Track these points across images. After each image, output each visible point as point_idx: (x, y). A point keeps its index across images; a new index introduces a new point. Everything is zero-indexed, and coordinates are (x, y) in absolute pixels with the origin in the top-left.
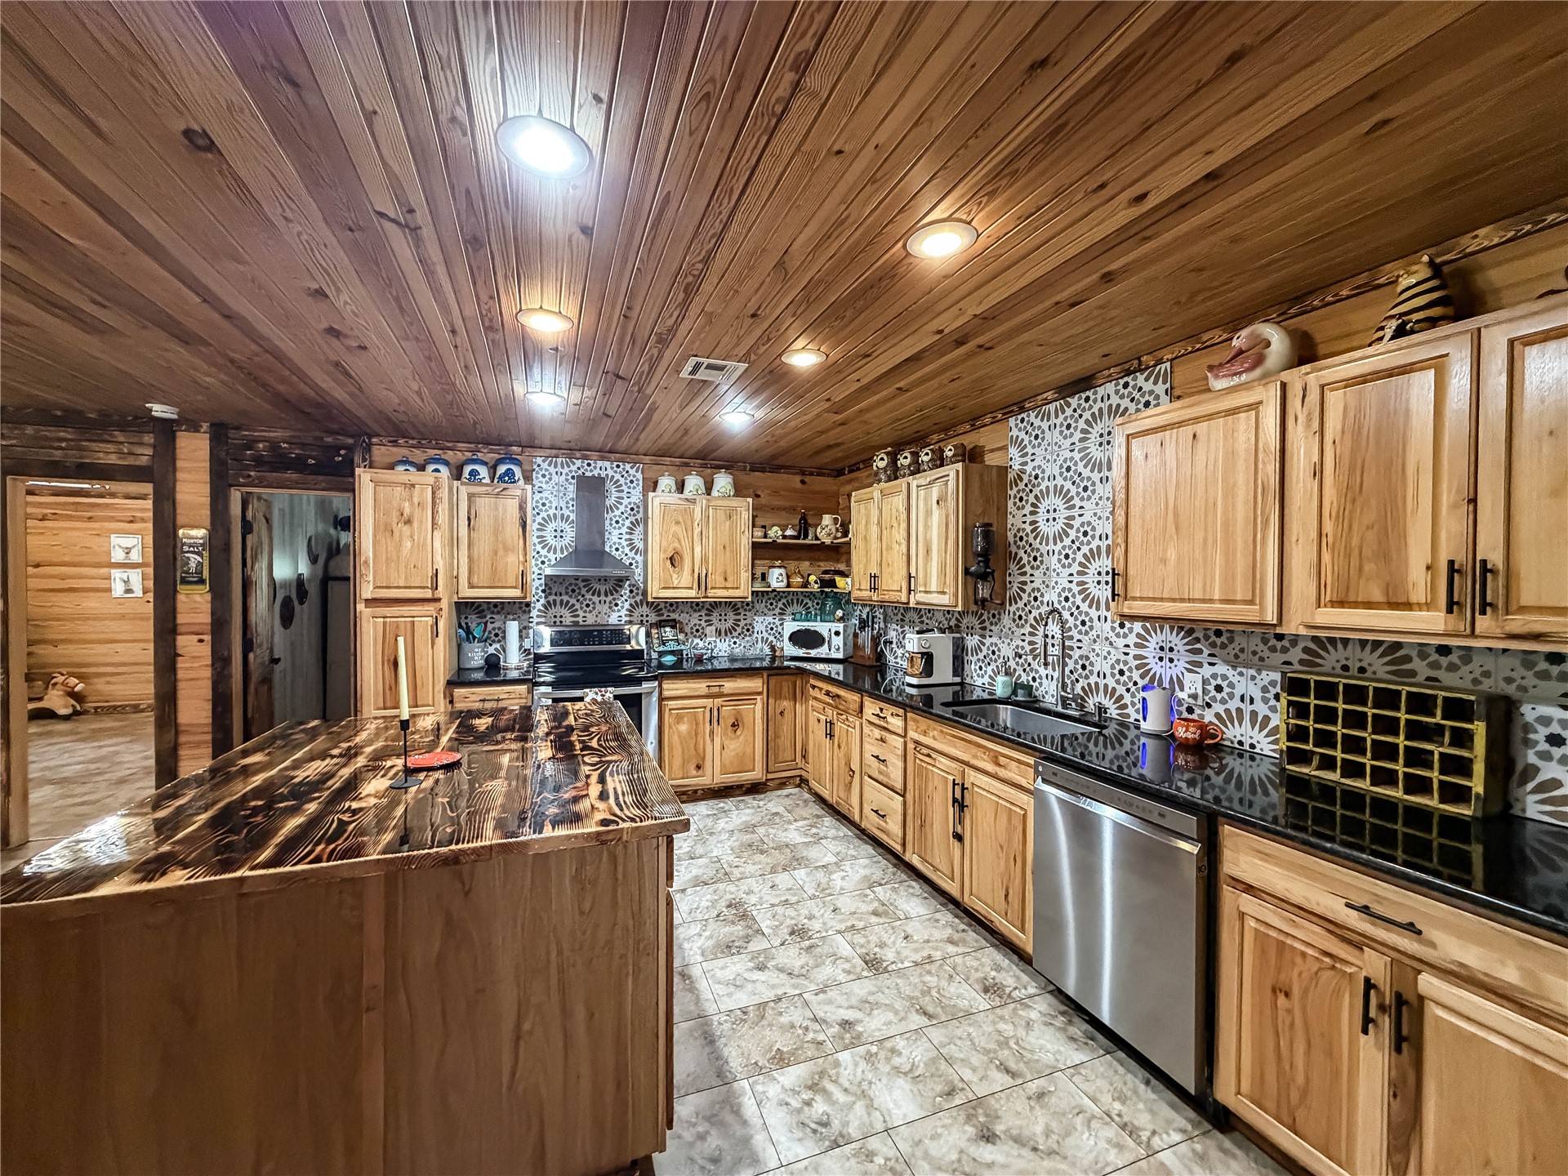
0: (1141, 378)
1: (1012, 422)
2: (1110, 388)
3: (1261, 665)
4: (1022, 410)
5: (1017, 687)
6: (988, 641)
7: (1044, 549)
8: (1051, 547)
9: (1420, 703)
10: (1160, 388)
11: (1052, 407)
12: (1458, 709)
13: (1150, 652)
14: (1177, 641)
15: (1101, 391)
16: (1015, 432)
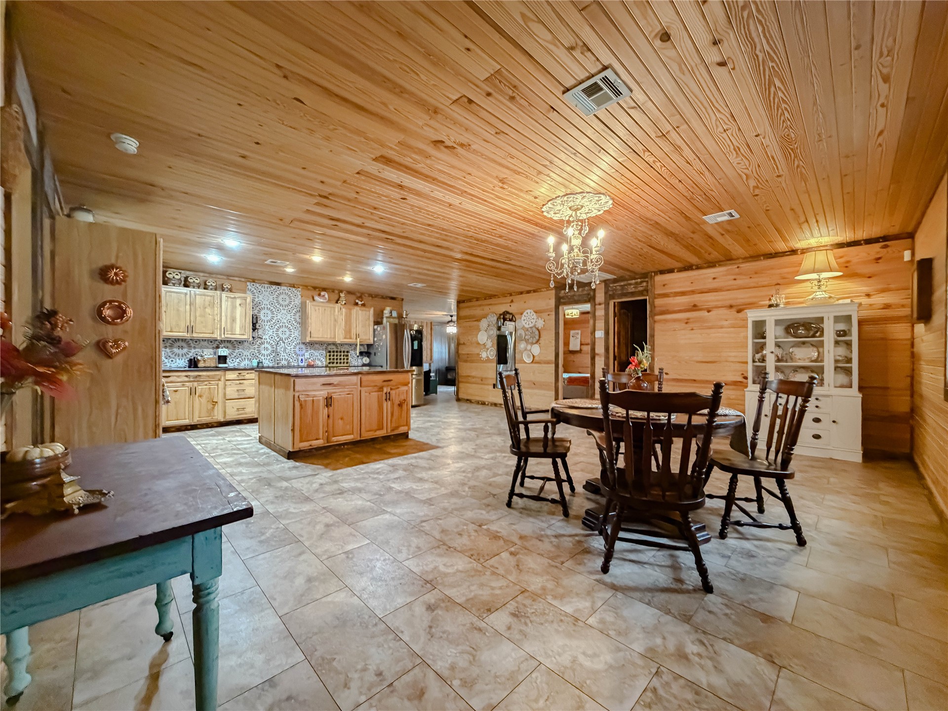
0: (294, 289)
1: (248, 284)
2: (285, 288)
3: (319, 350)
4: (254, 282)
5: (258, 363)
6: (237, 351)
7: (263, 323)
8: (266, 323)
9: (344, 352)
10: (299, 293)
11: (266, 285)
12: (348, 352)
13: (297, 349)
14: (303, 346)
15: (283, 288)
16: (250, 287)
